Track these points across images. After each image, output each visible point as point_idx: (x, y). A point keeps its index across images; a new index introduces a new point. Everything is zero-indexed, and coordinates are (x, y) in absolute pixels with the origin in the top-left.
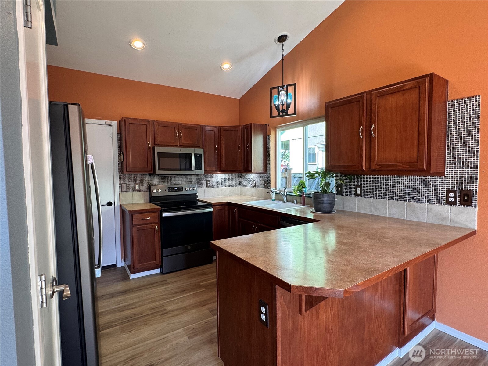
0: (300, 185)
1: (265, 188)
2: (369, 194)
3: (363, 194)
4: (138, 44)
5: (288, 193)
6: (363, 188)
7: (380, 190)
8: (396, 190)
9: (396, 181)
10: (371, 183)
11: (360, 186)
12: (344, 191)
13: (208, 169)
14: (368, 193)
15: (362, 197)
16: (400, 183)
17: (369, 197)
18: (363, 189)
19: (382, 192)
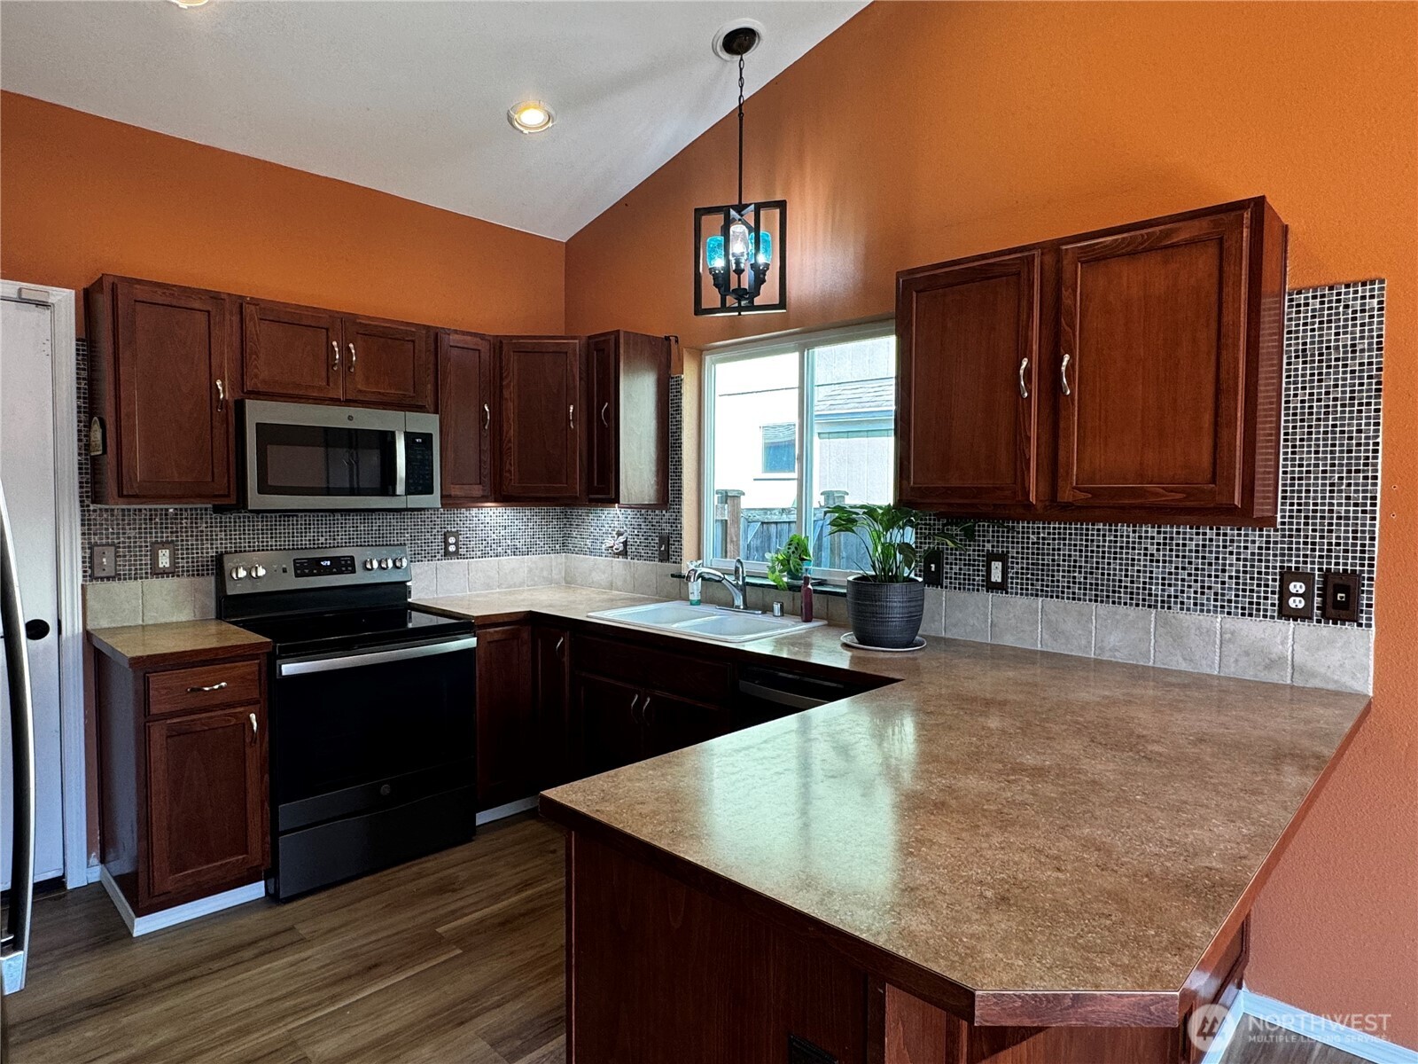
0: (793, 552)
1: (661, 561)
2: (1032, 585)
3: (1012, 583)
5: (748, 580)
6: (1012, 563)
7: (1069, 572)
8: (1121, 570)
9: (1122, 542)
10: (1038, 549)
11: (1002, 558)
12: (947, 573)
13: (456, 491)
14: (1027, 579)
15: (1007, 593)
16: (1134, 548)
17: (1032, 595)
18: (1013, 568)
19: (1074, 577)
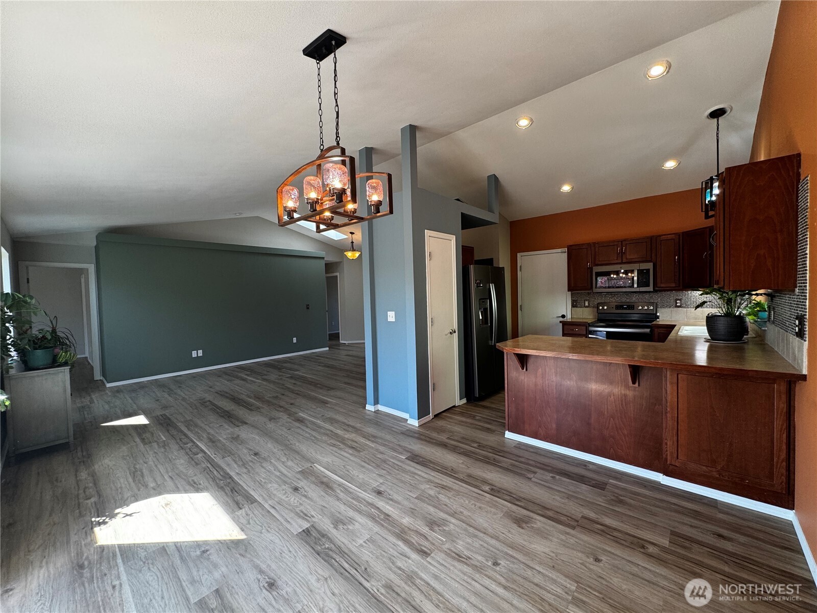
2: (777, 322)
4: (566, 188)
15: (774, 325)
